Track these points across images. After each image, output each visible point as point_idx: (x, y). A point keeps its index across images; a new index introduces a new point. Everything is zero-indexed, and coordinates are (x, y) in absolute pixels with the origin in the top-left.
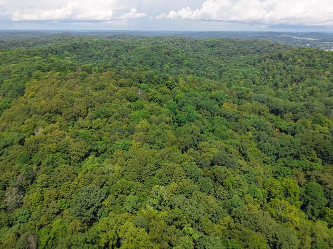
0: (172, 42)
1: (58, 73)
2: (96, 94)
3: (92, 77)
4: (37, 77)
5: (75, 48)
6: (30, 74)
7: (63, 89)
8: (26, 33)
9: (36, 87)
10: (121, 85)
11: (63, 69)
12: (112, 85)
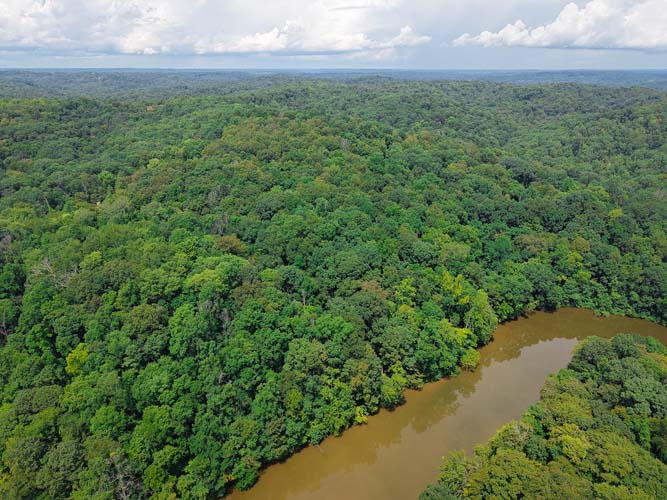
0: (456, 90)
1: (258, 119)
2: (292, 139)
3: (293, 123)
4: (236, 122)
5: (288, 96)
6: (228, 120)
7: (260, 133)
8: (218, 73)
9: (234, 130)
10: (325, 134)
11: (263, 115)
12: (313, 132)
